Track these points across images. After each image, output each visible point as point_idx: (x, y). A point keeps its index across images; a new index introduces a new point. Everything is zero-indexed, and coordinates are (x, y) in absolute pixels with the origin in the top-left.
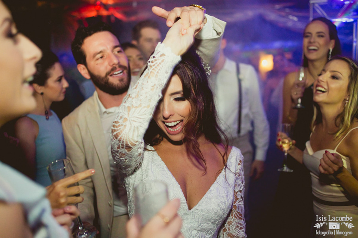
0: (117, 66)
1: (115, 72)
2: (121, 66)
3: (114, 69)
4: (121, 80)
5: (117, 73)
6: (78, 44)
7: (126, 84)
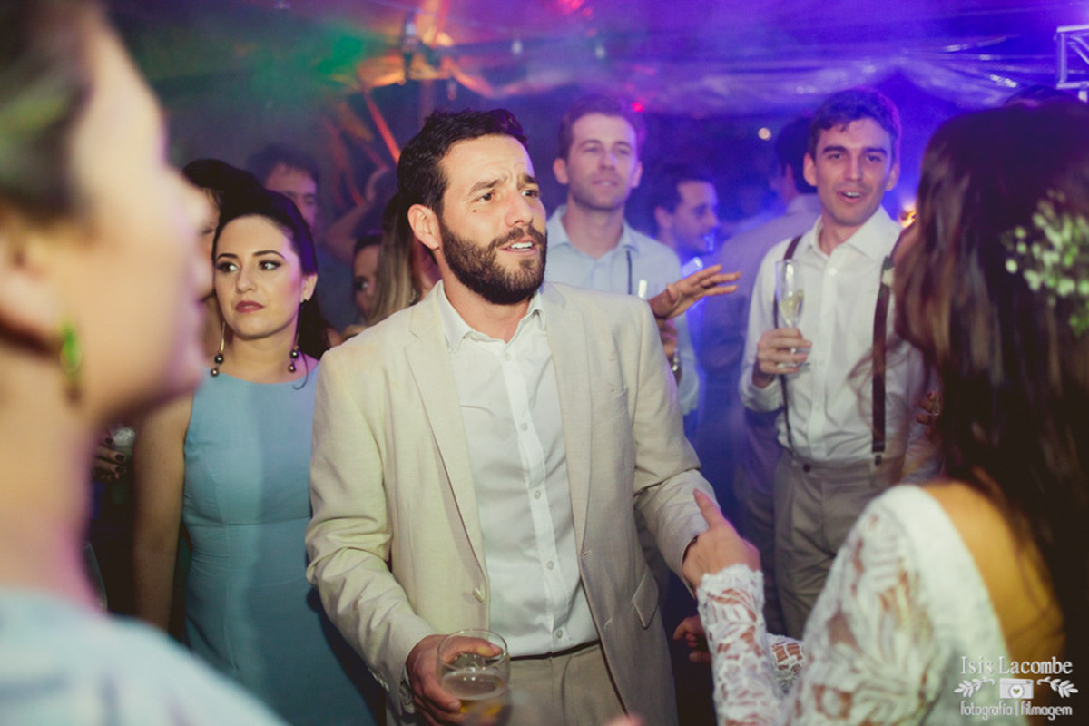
0: (525, 229)
1: (518, 241)
2: (532, 231)
3: (515, 235)
4: (526, 264)
5: (519, 245)
6: (430, 154)
7: (536, 277)
